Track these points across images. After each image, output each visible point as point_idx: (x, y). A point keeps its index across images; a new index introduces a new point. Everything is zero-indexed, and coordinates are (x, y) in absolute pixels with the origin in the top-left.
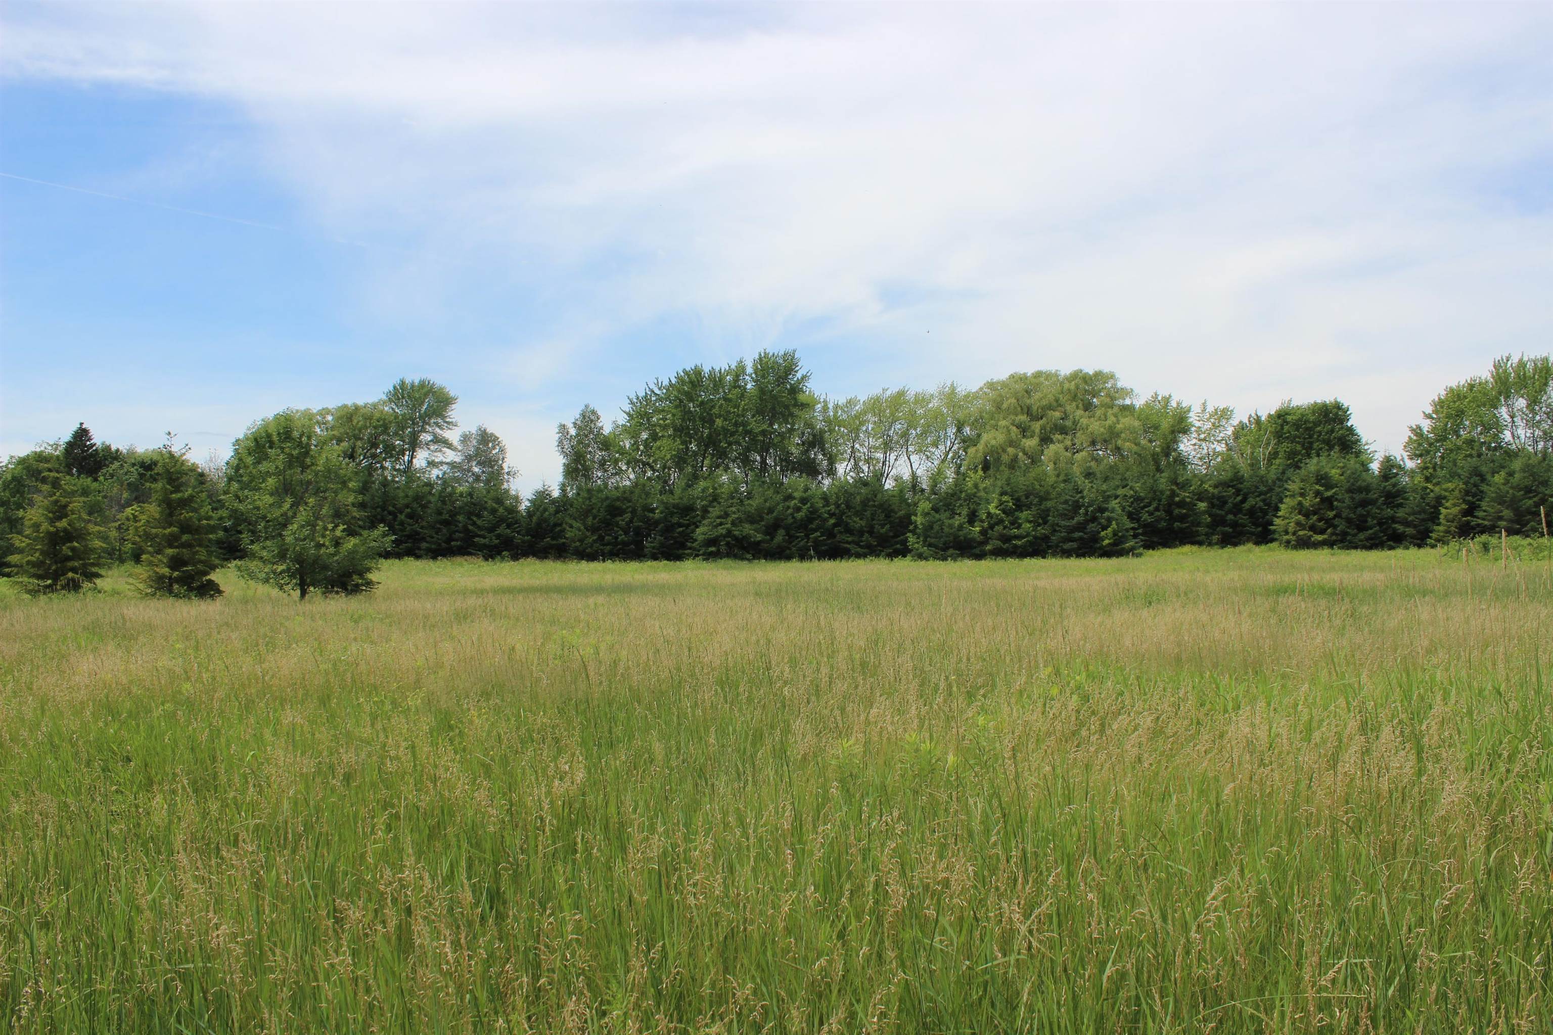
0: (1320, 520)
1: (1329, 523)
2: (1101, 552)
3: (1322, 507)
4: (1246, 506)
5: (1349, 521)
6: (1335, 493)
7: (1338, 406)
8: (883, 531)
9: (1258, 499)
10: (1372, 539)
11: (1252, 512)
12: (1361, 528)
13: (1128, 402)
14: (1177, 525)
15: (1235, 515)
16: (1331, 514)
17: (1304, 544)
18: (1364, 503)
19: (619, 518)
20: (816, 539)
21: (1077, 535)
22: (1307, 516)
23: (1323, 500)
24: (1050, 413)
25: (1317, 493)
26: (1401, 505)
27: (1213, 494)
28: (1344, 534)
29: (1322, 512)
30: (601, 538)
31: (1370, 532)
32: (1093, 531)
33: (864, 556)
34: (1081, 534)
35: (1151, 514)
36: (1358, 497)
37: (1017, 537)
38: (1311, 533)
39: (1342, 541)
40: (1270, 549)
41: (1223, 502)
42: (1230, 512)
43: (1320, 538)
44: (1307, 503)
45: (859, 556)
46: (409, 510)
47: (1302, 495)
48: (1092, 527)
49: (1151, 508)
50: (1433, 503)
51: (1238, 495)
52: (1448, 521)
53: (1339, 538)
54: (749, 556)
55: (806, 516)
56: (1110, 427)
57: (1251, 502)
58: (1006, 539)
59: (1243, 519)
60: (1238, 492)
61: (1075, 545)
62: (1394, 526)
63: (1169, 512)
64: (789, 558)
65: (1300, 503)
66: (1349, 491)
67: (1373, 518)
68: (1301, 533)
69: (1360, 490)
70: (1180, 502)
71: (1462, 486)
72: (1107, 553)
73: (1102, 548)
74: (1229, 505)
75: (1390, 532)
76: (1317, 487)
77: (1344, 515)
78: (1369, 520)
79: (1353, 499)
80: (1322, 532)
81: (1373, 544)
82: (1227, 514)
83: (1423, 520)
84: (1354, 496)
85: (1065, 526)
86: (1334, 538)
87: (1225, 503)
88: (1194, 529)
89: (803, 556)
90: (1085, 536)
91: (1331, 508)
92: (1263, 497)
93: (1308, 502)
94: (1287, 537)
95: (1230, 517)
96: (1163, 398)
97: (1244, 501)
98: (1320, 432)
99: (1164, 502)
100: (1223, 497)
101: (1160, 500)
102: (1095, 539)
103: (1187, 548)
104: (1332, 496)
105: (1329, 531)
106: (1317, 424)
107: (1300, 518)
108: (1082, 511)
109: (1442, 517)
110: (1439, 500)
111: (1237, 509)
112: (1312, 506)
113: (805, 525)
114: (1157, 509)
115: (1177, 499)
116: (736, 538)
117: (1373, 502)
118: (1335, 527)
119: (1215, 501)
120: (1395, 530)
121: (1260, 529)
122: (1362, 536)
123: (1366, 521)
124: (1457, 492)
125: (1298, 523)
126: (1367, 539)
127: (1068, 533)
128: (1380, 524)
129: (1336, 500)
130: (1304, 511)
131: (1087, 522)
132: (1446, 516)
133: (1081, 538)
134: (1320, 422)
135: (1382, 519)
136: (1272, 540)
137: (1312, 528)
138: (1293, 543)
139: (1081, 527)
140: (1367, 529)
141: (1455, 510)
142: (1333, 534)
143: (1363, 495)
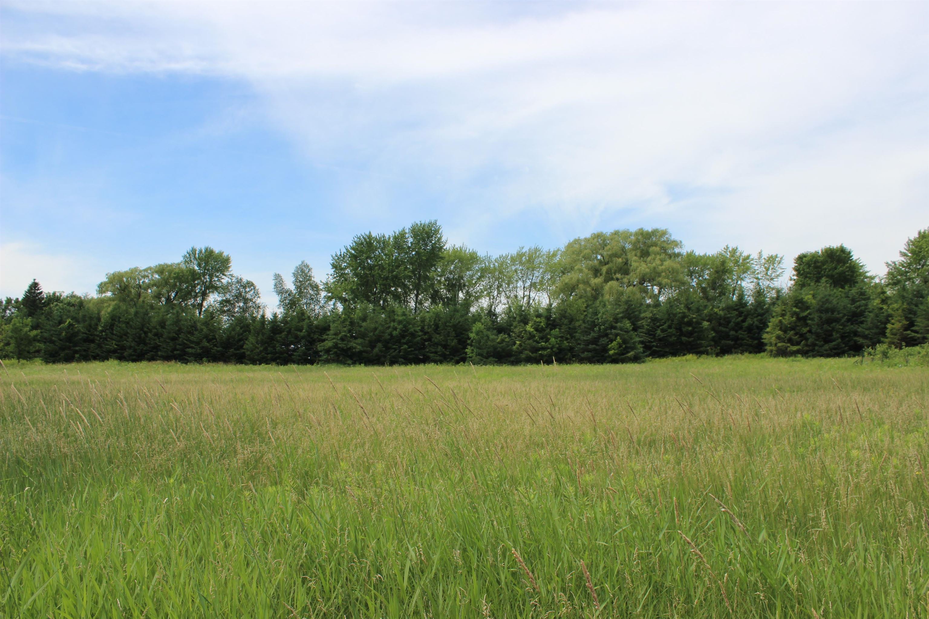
0: (796, 334)
1: (802, 336)
2: (610, 359)
3: (799, 324)
4: (746, 324)
5: (818, 335)
6: (809, 314)
7: (842, 250)
8: (453, 344)
9: (755, 319)
10: (835, 349)
11: (750, 329)
12: (827, 341)
13: (677, 250)
14: (684, 339)
15: (736, 331)
16: (805, 330)
17: (782, 353)
18: (829, 321)
19: (277, 336)
20: (405, 349)
21: (591, 347)
22: (785, 331)
23: (799, 319)
24: (615, 259)
25: (795, 313)
26: (862, 322)
27: (721, 315)
28: (814, 345)
29: (798, 328)
30: (266, 349)
31: (834, 343)
32: (603, 344)
33: (441, 362)
34: (594, 346)
35: (663, 331)
36: (824, 316)
37: (544, 349)
38: (789, 345)
39: (812, 351)
40: (762, 358)
41: (727, 321)
42: (733, 329)
43: (795, 348)
44: (785, 322)
45: (436, 362)
46: (155, 330)
47: (783, 315)
48: (603, 341)
49: (665, 327)
50: (884, 320)
51: (740, 316)
52: (893, 334)
53: (811, 348)
54: (350, 362)
55: (400, 334)
56: (655, 268)
57: (749, 321)
58: (535, 350)
59: (742, 334)
60: (740, 314)
61: (590, 354)
62: (856, 338)
63: (679, 329)
64: (382, 364)
65: (780, 321)
66: (820, 311)
67: (837, 332)
68: (779, 345)
69: (827, 311)
70: (688, 322)
71: (905, 306)
72: (614, 360)
73: (610, 356)
74: (732, 324)
75: (852, 343)
76: (794, 309)
77: (813, 330)
78: (834, 334)
79: (821, 318)
80: (798, 344)
81: (837, 353)
82: (730, 330)
83: (876, 334)
84: (822, 315)
85: (584, 340)
86: (806, 348)
87: (729, 322)
88: (698, 342)
89: (392, 363)
90: (597, 347)
91: (807, 325)
92: (759, 317)
93: (788, 320)
94: (771, 348)
95: (732, 333)
96: (733, 249)
97: (743, 321)
98: (826, 269)
99: (676, 322)
100: (728, 318)
101: (672, 321)
102: (605, 350)
103: (689, 357)
104: (807, 316)
105: (803, 343)
106: (824, 263)
107: (780, 333)
108: (596, 329)
109: (888, 331)
110: (888, 319)
111: (738, 327)
112: (790, 324)
113: (398, 340)
114: (670, 327)
115: (686, 320)
116: (342, 350)
117: (837, 320)
118: (807, 339)
119: (722, 321)
120: (855, 342)
121: (756, 342)
122: (827, 347)
123: (832, 335)
124: (900, 311)
125: (778, 337)
126: (831, 350)
127: (586, 345)
128: (843, 337)
129: (810, 319)
130: (783, 328)
131: (600, 337)
132: (891, 330)
133: (595, 350)
134: (827, 261)
135: (844, 333)
136: (764, 351)
137: (790, 341)
138: (774, 352)
139: (595, 341)
140: (831, 341)
141: (898, 325)
142: (807, 345)
143: (829, 314)
